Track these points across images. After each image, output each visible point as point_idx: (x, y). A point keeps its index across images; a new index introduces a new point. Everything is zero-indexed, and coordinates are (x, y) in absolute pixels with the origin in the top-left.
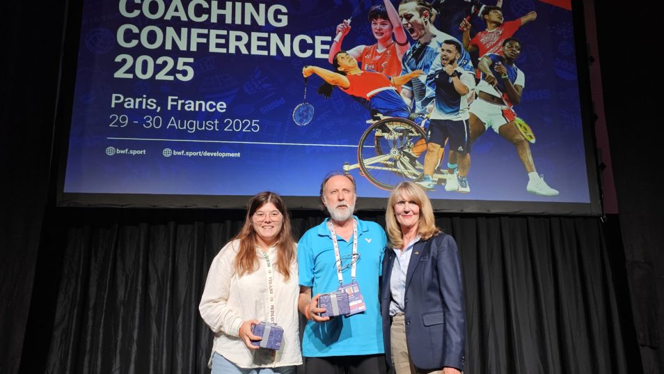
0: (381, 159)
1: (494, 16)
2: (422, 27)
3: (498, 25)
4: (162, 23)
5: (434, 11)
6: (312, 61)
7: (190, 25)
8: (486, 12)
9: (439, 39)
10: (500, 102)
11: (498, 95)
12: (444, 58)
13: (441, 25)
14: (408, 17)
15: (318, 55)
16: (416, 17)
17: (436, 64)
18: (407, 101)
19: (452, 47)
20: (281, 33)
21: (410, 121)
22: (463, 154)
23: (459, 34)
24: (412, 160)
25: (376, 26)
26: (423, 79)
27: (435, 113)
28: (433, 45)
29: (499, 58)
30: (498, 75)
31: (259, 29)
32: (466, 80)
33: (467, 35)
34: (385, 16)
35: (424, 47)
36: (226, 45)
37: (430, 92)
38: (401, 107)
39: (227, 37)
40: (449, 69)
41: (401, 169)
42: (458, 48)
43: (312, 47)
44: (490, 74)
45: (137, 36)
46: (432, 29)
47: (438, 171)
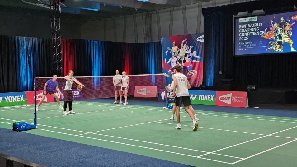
0: (271, 48)
1: (288, 24)
2: (277, 27)
3: (289, 25)
4: (244, 32)
5: (279, 25)
6: (262, 35)
7: (247, 32)
8: (287, 24)
9: (279, 29)
10: (288, 38)
11: (288, 37)
12: (280, 32)
13: (280, 27)
14: (275, 26)
15: (263, 34)
16: (276, 26)
17: (279, 33)
18: (275, 39)
19: (281, 30)
20: (258, 31)
21: (275, 42)
22: (282, 46)
23: (282, 28)
24: (275, 48)
25: (271, 28)
26: (277, 35)
27: (279, 40)
28: (279, 30)
29: (288, 31)
30: (288, 33)
31: (255, 31)
32: (283, 35)
33: (284, 28)
34: (272, 27)
35: (277, 30)
36: (251, 34)
37: (278, 37)
38: (274, 40)
39: (251, 33)
40: (281, 34)
41: (273, 49)
42: (282, 30)
43: (262, 33)
44: (287, 33)
45: (241, 35)
46: (279, 28)
47: (278, 49)
